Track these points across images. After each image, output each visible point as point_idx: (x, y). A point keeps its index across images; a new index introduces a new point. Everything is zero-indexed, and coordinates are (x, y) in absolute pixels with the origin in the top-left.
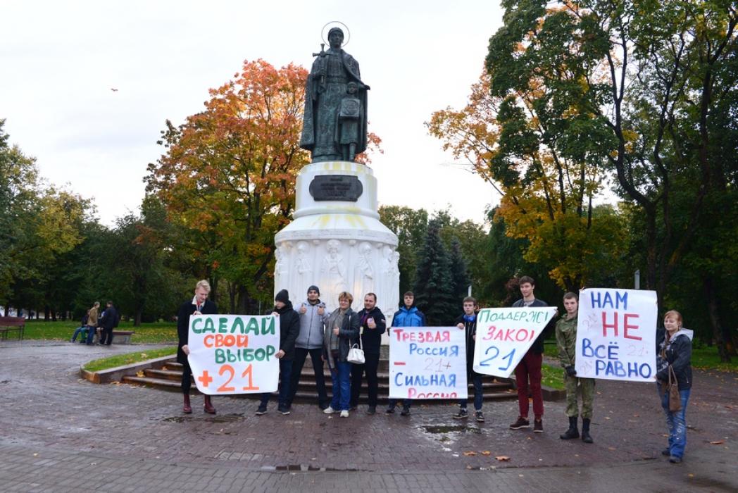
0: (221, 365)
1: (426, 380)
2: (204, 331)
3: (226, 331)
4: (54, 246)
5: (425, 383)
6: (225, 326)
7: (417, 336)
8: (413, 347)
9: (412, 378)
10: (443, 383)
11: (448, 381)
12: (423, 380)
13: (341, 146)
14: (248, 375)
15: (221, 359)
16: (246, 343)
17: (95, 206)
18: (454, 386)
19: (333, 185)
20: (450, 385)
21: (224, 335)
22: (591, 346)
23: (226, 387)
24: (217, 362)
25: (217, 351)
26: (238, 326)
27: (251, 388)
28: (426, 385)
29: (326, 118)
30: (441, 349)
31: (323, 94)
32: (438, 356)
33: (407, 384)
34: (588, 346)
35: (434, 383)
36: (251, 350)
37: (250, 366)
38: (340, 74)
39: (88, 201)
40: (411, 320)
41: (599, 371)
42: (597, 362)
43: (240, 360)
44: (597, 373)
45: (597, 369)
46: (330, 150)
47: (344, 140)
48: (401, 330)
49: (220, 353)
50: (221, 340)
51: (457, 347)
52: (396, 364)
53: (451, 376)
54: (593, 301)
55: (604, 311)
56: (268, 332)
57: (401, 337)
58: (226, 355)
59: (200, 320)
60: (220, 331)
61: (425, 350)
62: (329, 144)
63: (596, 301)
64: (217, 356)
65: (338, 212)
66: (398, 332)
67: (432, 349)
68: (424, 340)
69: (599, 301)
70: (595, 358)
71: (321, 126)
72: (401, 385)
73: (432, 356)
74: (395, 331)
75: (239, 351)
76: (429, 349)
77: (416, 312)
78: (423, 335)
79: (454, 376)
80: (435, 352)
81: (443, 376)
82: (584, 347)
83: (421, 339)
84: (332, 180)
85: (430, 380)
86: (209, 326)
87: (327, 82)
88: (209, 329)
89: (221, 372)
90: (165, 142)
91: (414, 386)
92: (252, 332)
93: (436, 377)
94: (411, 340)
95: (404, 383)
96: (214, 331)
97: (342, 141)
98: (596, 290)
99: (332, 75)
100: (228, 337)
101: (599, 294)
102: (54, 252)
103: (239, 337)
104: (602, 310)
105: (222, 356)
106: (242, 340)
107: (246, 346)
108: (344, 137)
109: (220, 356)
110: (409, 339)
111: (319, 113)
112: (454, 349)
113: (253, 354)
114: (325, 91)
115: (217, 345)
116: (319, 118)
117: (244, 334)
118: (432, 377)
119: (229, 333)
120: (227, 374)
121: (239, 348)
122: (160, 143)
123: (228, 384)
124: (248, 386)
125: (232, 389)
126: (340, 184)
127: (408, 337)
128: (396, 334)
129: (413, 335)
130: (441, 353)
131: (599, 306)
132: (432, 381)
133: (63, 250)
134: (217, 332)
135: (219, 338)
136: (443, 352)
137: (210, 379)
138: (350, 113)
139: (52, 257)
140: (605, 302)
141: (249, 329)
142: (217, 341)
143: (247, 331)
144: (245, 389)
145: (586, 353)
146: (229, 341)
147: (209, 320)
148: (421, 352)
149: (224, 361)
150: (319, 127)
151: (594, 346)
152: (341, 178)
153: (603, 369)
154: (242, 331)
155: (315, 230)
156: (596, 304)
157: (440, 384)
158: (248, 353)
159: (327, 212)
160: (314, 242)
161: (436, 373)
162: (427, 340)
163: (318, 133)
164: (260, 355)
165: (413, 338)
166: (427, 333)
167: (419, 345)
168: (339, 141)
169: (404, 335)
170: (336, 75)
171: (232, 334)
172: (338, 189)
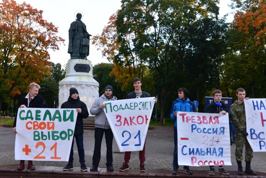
0: (37, 142)
1: (203, 152)
2: (26, 119)
3: (40, 119)
5: (203, 153)
6: (40, 116)
7: (196, 119)
8: (194, 127)
9: (193, 149)
10: (214, 154)
11: (218, 153)
12: (202, 151)
13: (82, 54)
14: (54, 149)
15: (37, 138)
16: (53, 127)
18: (222, 156)
19: (82, 67)
20: (219, 155)
21: (39, 122)
22: (255, 133)
23: (40, 156)
24: (35, 139)
25: (34, 132)
26: (48, 116)
27: (56, 157)
28: (204, 155)
29: (77, 44)
30: (213, 129)
31: (76, 36)
32: (212, 134)
33: (190, 154)
34: (254, 133)
35: (209, 153)
36: (57, 132)
37: (56, 144)
38: (81, 30)
40: (186, 106)
41: (262, 147)
42: (260, 142)
43: (49, 139)
44: (261, 149)
45: (261, 146)
46: (78, 55)
48: (185, 114)
49: (36, 134)
50: (37, 125)
51: (224, 128)
52: (182, 139)
53: (220, 149)
54: (254, 106)
55: (261, 112)
56: (68, 119)
57: (185, 119)
58: (40, 135)
59: (24, 111)
60: (36, 119)
61: (202, 130)
62: (78, 53)
63: (256, 106)
64: (35, 136)
66: (183, 115)
67: (207, 129)
68: (201, 122)
69: (257, 106)
70: (258, 140)
71: (75, 46)
72: (186, 154)
73: (207, 134)
74: (180, 115)
75: (49, 132)
76: (205, 129)
77: (188, 102)
78: (200, 118)
79: (222, 149)
80: (210, 131)
81: (214, 149)
82: (251, 134)
83: (199, 122)
84: (82, 65)
85: (206, 152)
86: (29, 115)
87: (77, 32)
88: (29, 118)
89: (37, 146)
91: (195, 156)
92: (57, 120)
93: (210, 149)
94: (192, 122)
95: (188, 153)
96: (32, 119)
97: (83, 52)
98: (255, 100)
99: (79, 30)
100: (42, 123)
101: (257, 102)
103: (48, 123)
104: (260, 111)
105: (38, 136)
106: (51, 125)
107: (53, 129)
108: (83, 51)
109: (37, 136)
110: (191, 121)
111: (74, 42)
112: (222, 129)
113: (58, 134)
114: (76, 35)
115: (34, 129)
116: (74, 43)
117: (52, 121)
118: (207, 149)
119: (42, 121)
120: (41, 148)
121: (49, 131)
123: (41, 154)
124: (54, 156)
125: (44, 157)
126: (84, 67)
127: (190, 119)
128: (181, 117)
129: (193, 118)
130: (214, 133)
131: (258, 109)
132: (208, 152)
134: (34, 120)
135: (36, 124)
136: (215, 132)
137: (30, 151)
138: (86, 44)
140: (261, 106)
141: (55, 117)
142: (34, 126)
143: (54, 120)
144: (52, 158)
145: (253, 137)
146: (43, 126)
147: (29, 111)
148: (199, 131)
149: (39, 139)
150: (74, 47)
151: (257, 132)
152: (85, 65)
153: (264, 146)
154: (50, 119)
155: (78, 81)
156: (256, 108)
157: (213, 155)
158: (55, 134)
161: (210, 147)
162: (204, 123)
163: (74, 48)
164: (63, 136)
165: (193, 121)
166: (203, 117)
167: (198, 126)
168: (82, 52)
169: (187, 118)
170: (80, 30)
171: (44, 121)
172: (84, 68)
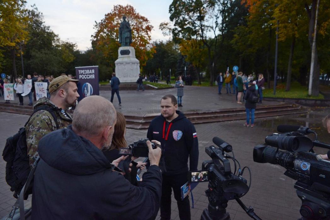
4: (67, 60)
17: (77, 45)
39: (75, 44)
46: (124, 44)
47: (127, 42)
62: (124, 42)
65: (125, 57)
71: (122, 39)
87: (123, 29)
90: (95, 27)
102: (68, 63)
111: (122, 35)
116: (122, 37)
122: (94, 28)
133: (70, 62)
138: (127, 36)
139: (68, 64)
152: (126, 50)
159: (123, 57)
160: (121, 63)
170: (125, 27)
